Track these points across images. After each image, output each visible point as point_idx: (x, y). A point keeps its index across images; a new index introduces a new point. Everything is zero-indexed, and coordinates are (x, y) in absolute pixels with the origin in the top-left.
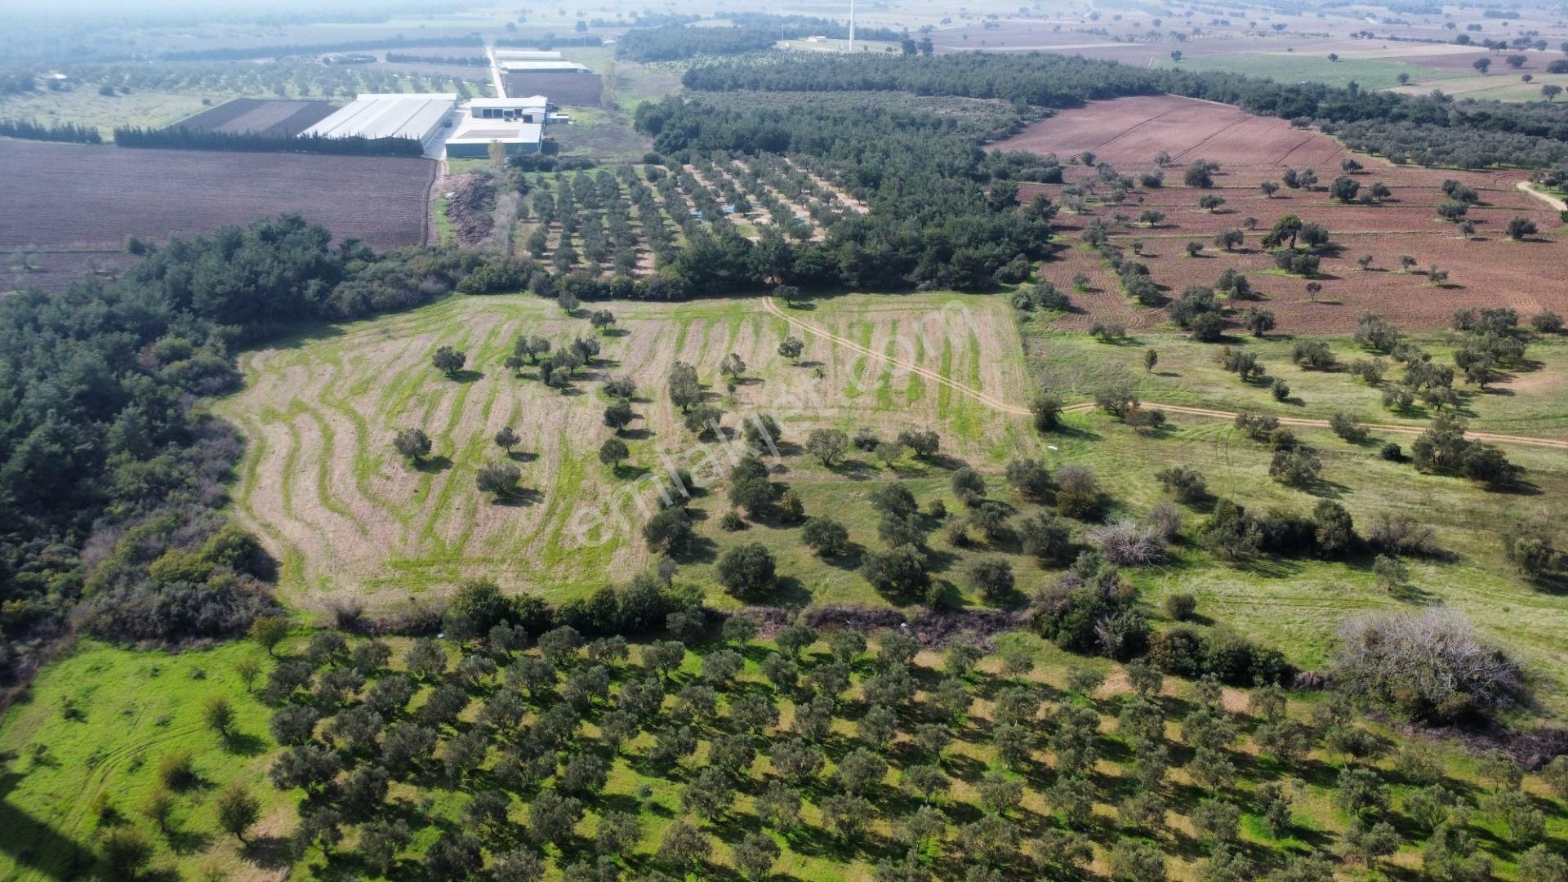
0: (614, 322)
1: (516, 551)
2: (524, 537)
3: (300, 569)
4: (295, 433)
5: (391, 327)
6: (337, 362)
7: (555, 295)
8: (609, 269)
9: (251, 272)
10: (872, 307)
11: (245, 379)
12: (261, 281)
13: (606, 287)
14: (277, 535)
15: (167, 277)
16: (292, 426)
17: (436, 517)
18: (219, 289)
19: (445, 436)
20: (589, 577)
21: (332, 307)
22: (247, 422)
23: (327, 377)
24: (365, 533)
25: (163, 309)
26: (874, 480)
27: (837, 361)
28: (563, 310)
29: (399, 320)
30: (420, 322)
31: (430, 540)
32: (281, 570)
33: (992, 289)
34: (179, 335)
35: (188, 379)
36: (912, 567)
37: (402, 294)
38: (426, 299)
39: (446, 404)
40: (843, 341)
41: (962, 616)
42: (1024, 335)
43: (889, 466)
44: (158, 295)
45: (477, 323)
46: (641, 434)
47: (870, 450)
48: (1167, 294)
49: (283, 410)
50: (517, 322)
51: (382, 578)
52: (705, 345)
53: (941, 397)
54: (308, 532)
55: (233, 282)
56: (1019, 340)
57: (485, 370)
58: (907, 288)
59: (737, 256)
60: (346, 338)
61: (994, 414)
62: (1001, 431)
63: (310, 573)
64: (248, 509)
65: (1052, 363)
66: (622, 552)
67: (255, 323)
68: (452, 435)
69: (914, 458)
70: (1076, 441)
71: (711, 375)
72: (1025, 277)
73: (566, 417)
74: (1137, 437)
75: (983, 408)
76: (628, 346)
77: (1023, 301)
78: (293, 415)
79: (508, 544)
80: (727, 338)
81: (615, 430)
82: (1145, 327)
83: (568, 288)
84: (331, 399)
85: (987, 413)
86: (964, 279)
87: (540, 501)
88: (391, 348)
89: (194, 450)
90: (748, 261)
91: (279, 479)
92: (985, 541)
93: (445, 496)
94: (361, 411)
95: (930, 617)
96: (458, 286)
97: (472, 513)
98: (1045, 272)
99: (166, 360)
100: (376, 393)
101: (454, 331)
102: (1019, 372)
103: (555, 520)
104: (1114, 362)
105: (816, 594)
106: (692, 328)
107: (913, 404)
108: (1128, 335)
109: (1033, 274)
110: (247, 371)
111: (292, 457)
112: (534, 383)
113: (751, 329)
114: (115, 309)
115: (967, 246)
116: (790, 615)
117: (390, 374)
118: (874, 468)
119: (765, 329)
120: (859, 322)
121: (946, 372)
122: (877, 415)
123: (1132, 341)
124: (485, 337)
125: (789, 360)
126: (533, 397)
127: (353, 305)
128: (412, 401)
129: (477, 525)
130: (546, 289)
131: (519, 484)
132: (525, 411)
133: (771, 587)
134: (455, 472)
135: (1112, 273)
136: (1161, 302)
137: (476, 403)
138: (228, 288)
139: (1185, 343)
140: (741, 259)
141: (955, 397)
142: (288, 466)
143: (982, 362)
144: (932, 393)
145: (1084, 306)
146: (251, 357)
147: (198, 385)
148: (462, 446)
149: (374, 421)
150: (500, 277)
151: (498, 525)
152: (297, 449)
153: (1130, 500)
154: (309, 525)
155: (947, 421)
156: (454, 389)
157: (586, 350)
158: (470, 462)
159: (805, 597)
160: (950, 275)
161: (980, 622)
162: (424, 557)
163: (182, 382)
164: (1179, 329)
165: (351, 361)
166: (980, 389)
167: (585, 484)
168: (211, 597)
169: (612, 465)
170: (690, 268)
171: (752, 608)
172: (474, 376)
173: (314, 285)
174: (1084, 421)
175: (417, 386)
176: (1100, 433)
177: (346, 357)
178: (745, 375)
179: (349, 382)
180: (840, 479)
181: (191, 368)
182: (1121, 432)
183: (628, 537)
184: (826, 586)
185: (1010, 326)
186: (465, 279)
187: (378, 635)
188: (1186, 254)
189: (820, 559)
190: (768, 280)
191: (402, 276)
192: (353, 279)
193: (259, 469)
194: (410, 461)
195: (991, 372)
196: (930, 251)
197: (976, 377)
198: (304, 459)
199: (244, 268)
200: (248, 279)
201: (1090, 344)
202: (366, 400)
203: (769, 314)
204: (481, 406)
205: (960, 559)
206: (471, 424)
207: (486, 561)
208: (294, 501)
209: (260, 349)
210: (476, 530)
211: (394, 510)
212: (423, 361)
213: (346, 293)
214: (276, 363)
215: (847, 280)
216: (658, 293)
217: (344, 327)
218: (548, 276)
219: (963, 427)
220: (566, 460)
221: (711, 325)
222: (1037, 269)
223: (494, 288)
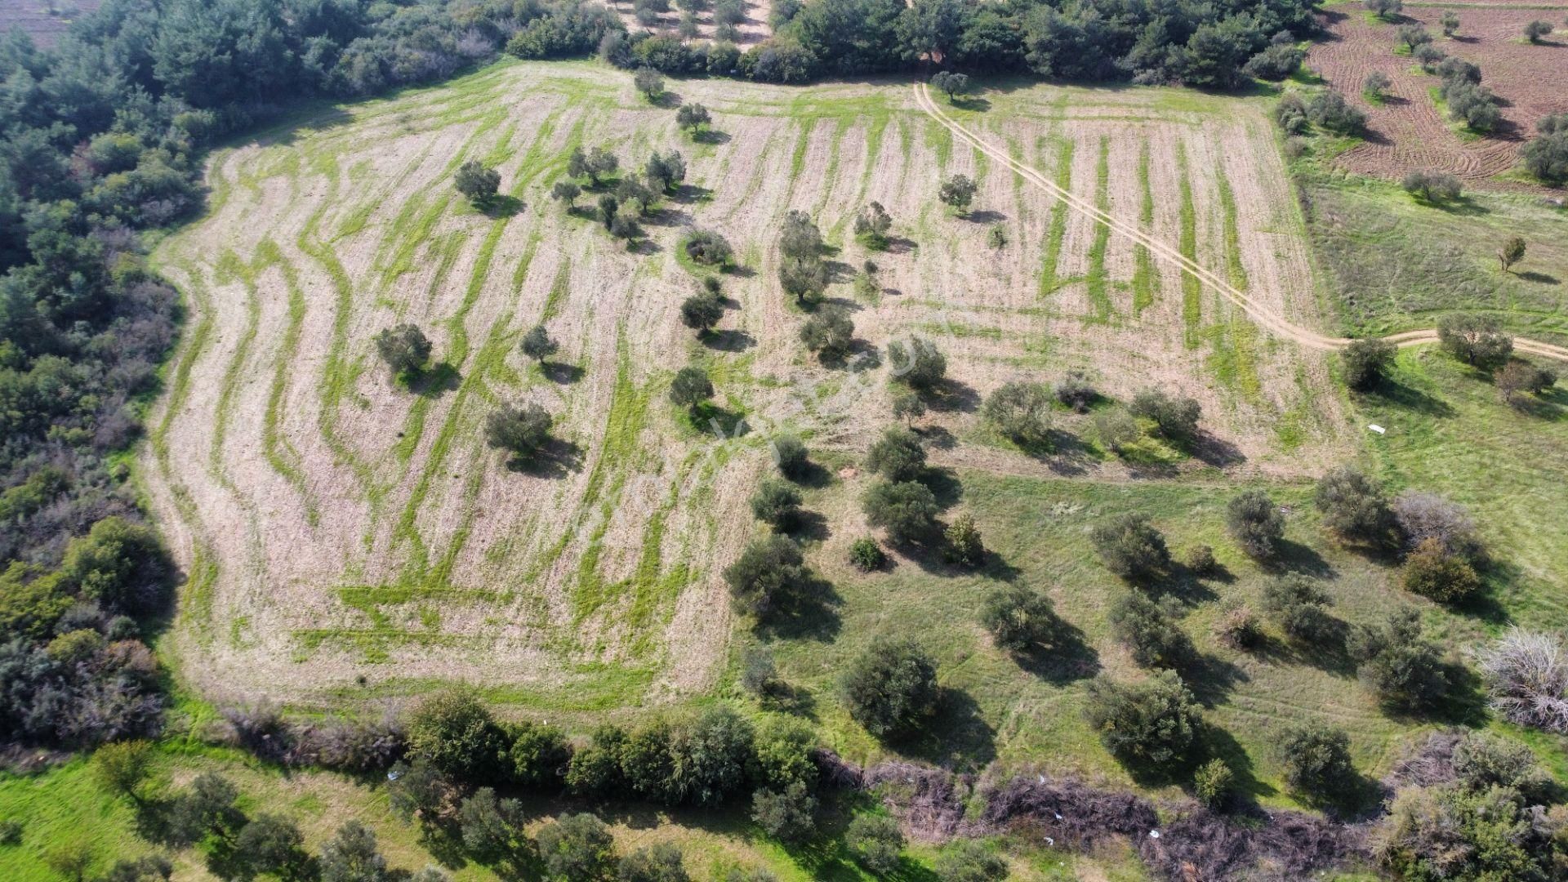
0: (708, 120)
1: (532, 578)
2: (547, 547)
3: (208, 595)
4: (255, 307)
5: (413, 111)
6: (333, 173)
7: (634, 66)
8: (708, 22)
9: (229, 30)
10: (1071, 111)
11: (210, 197)
12: (240, 46)
13: (701, 58)
14: (189, 515)
15: (122, 33)
16: (253, 290)
17: (422, 490)
18: (184, 55)
19: (457, 323)
20: (637, 652)
21: (339, 78)
22: (196, 278)
23: (316, 199)
24: (314, 521)
25: (110, 85)
26: (1092, 478)
27: (1024, 213)
28: (642, 94)
29: (425, 101)
30: (454, 104)
31: (407, 542)
32: (183, 591)
33: (1244, 88)
34: (130, 127)
35: (126, 203)
36: (1176, 730)
37: (432, 59)
38: (465, 65)
39: (466, 259)
40: (1029, 172)
41: (1256, 825)
42: (1302, 181)
43: (1116, 450)
44: (110, 61)
45: (525, 110)
46: (734, 341)
47: (1083, 411)
48: (1508, 114)
49: (247, 258)
50: (580, 110)
51: (326, 625)
52: (834, 165)
53: (1187, 301)
54: (233, 511)
55: (201, 47)
56: (1294, 189)
57: (529, 198)
58: (1117, 79)
59: (884, 20)
60: (352, 128)
61: (1273, 345)
62: (1288, 382)
63: (222, 607)
64: (163, 454)
65: (1351, 243)
66: (692, 595)
67: (232, 107)
68: (467, 320)
69: (1153, 434)
70: (1414, 417)
71: (840, 228)
72: (1293, 72)
73: (630, 298)
74: (1510, 413)
75: (1254, 330)
76: (726, 163)
77: (1295, 119)
78: (257, 266)
79: (521, 564)
80: (864, 156)
81: (696, 332)
82: (1482, 177)
83: (650, 56)
84: (312, 240)
85: (1262, 341)
86: (1203, 71)
87: (578, 469)
88: (409, 147)
89: (106, 338)
90: (898, 29)
91: (214, 393)
92: (1284, 639)
93: (441, 449)
94: (349, 267)
95: (1201, 823)
96: (509, 43)
97: (476, 485)
98: (1317, 59)
99: (103, 169)
100: (375, 232)
101: (493, 124)
102: (1301, 255)
103: (596, 513)
104: (1447, 246)
105: (1002, 735)
106: (815, 135)
107: (1145, 314)
108: (1463, 194)
109: (1304, 66)
110: (216, 185)
111: (242, 352)
112: (592, 225)
113: (898, 141)
114: (45, 85)
115: (1211, 19)
116: (959, 788)
117: (399, 199)
118: (1090, 449)
119: (918, 143)
120: (1052, 136)
121: (1188, 248)
122: (1089, 335)
123: (1469, 206)
124: (534, 135)
125: (955, 209)
126: (588, 253)
127: (366, 77)
128: (422, 250)
129: (480, 513)
130: (623, 56)
131: (550, 432)
132: (574, 281)
133: (928, 710)
134: (461, 398)
135: (1416, 67)
136: (1503, 130)
137: (507, 259)
138: (193, 56)
139: (1553, 215)
140: (888, 25)
141: (1208, 303)
142: (234, 369)
143: (1244, 230)
144: (1173, 292)
145: (1382, 128)
146: (227, 157)
147: (140, 212)
148: (477, 344)
149: (363, 287)
150: (563, 36)
151: (510, 517)
152: (251, 335)
153: (1520, 560)
154: (238, 496)
155: (1201, 354)
156: (482, 226)
157: (666, 174)
158: (486, 380)
159: (982, 745)
160: (1185, 64)
161: (1288, 845)
162: (394, 581)
163: (118, 208)
164: (1536, 184)
165: (352, 173)
166: (1245, 287)
167: (646, 437)
168: (50, 676)
169: (689, 406)
170: (818, 36)
171: (894, 764)
172: (509, 207)
173: (316, 44)
174: (1420, 372)
175: (432, 220)
176: (1449, 400)
177: (347, 162)
178: (891, 233)
179: (343, 211)
180: (1036, 470)
181: (132, 184)
182: (1484, 402)
183: (702, 563)
184: (1019, 720)
185: (1276, 158)
186: (519, 36)
187: (296, 766)
188: (1522, 38)
189: (1008, 651)
190: (924, 57)
191: (435, 29)
192: (371, 35)
193: (194, 372)
194: (401, 374)
195: (1258, 252)
196: (1157, 25)
197: (1236, 262)
198: (255, 358)
199: (218, 24)
200: (224, 41)
201: (1403, 205)
202: (359, 246)
203: (924, 114)
204: (513, 266)
205: (1245, 679)
206: (494, 304)
207: (486, 596)
208: (229, 442)
209: (238, 146)
210: (478, 524)
211: (363, 472)
212: (445, 176)
213: (358, 57)
214: (254, 170)
215: (1035, 63)
216: (773, 72)
217: (355, 110)
218: (625, 36)
219: (1227, 370)
220: (623, 385)
221: (841, 132)
222: (1305, 55)
223: (555, 52)
